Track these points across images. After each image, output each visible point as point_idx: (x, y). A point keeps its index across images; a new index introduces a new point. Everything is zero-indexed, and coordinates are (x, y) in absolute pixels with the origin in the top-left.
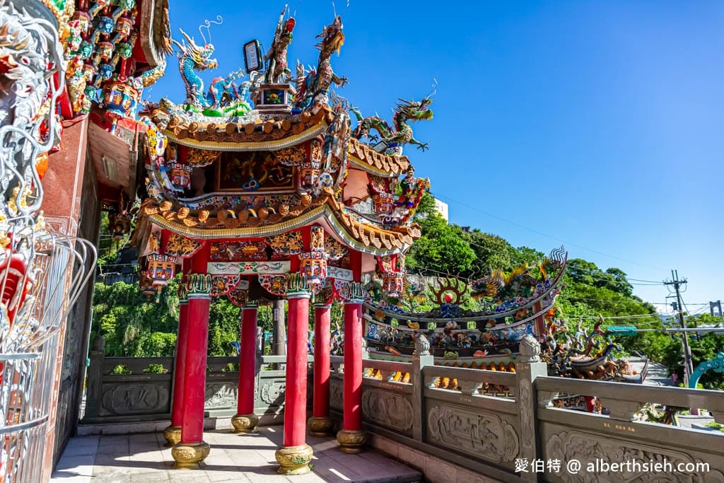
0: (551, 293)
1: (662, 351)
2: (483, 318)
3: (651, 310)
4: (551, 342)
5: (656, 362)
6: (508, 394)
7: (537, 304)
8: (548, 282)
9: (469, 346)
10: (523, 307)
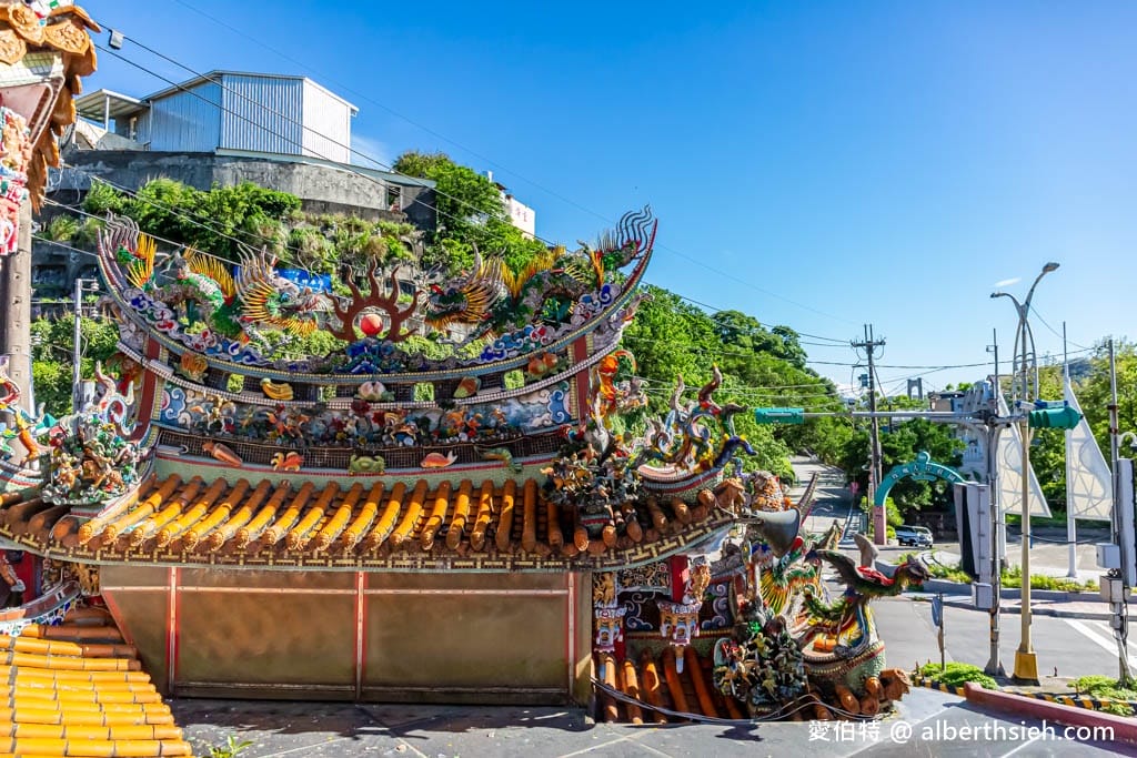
0: (614, 316)
1: (840, 448)
2: (449, 374)
3: (830, 389)
4: (596, 433)
5: (830, 464)
6: (483, 560)
7: (580, 344)
8: (607, 290)
9: (409, 442)
10: (545, 350)
